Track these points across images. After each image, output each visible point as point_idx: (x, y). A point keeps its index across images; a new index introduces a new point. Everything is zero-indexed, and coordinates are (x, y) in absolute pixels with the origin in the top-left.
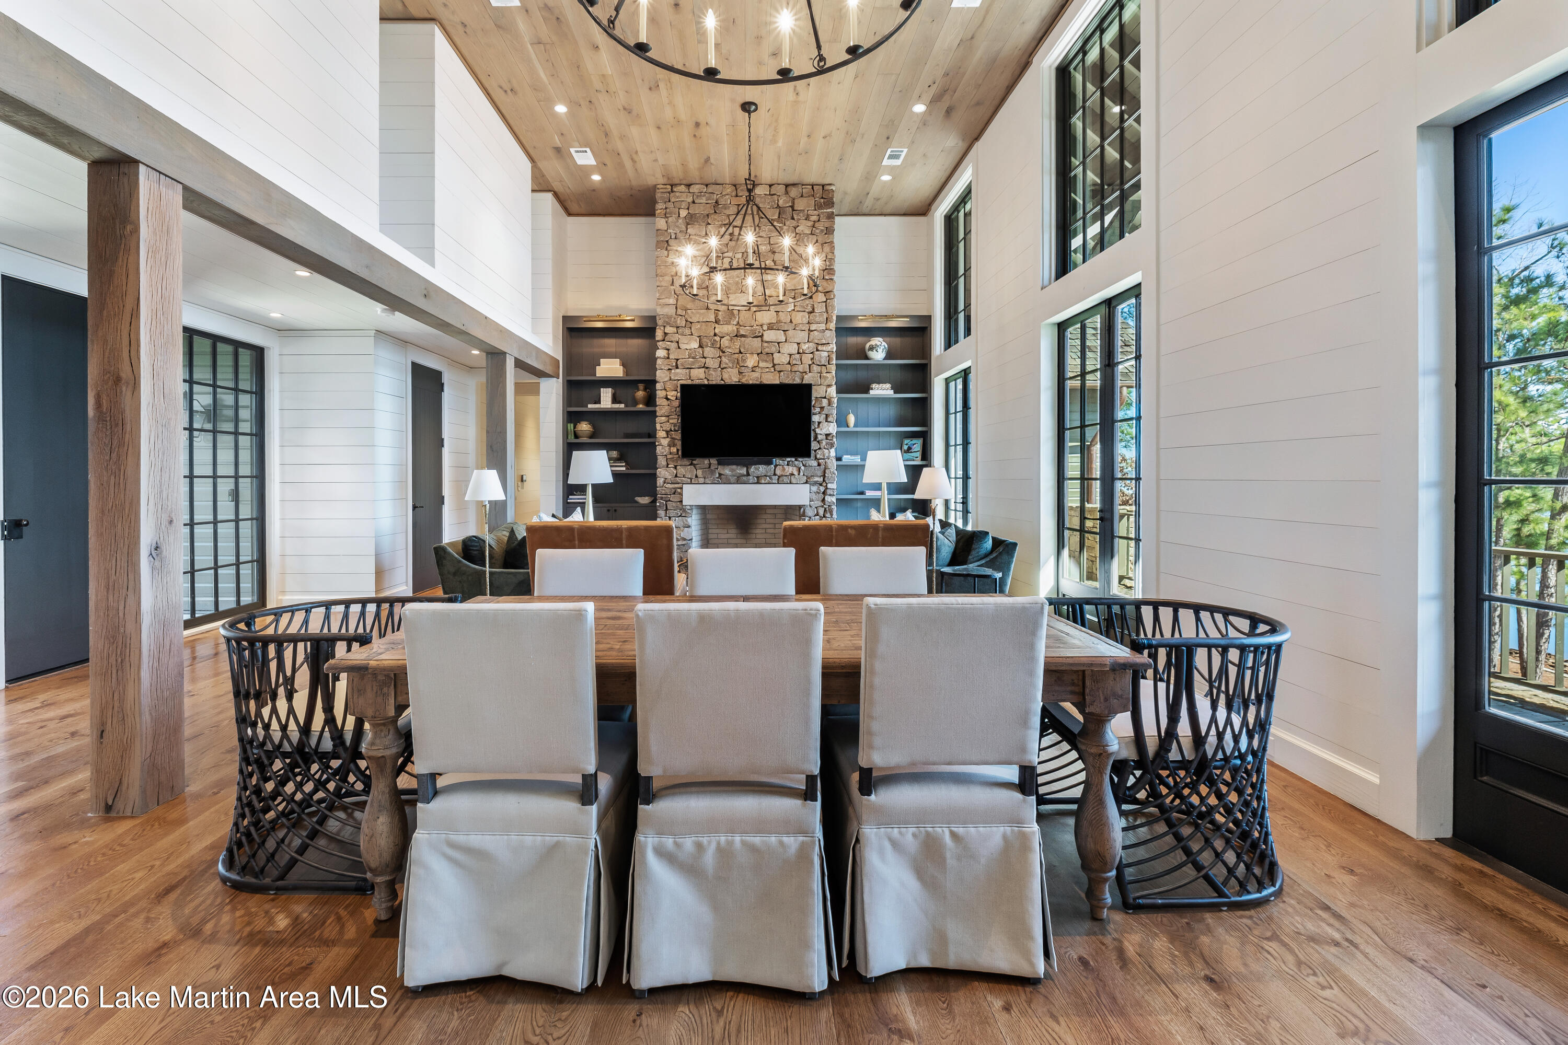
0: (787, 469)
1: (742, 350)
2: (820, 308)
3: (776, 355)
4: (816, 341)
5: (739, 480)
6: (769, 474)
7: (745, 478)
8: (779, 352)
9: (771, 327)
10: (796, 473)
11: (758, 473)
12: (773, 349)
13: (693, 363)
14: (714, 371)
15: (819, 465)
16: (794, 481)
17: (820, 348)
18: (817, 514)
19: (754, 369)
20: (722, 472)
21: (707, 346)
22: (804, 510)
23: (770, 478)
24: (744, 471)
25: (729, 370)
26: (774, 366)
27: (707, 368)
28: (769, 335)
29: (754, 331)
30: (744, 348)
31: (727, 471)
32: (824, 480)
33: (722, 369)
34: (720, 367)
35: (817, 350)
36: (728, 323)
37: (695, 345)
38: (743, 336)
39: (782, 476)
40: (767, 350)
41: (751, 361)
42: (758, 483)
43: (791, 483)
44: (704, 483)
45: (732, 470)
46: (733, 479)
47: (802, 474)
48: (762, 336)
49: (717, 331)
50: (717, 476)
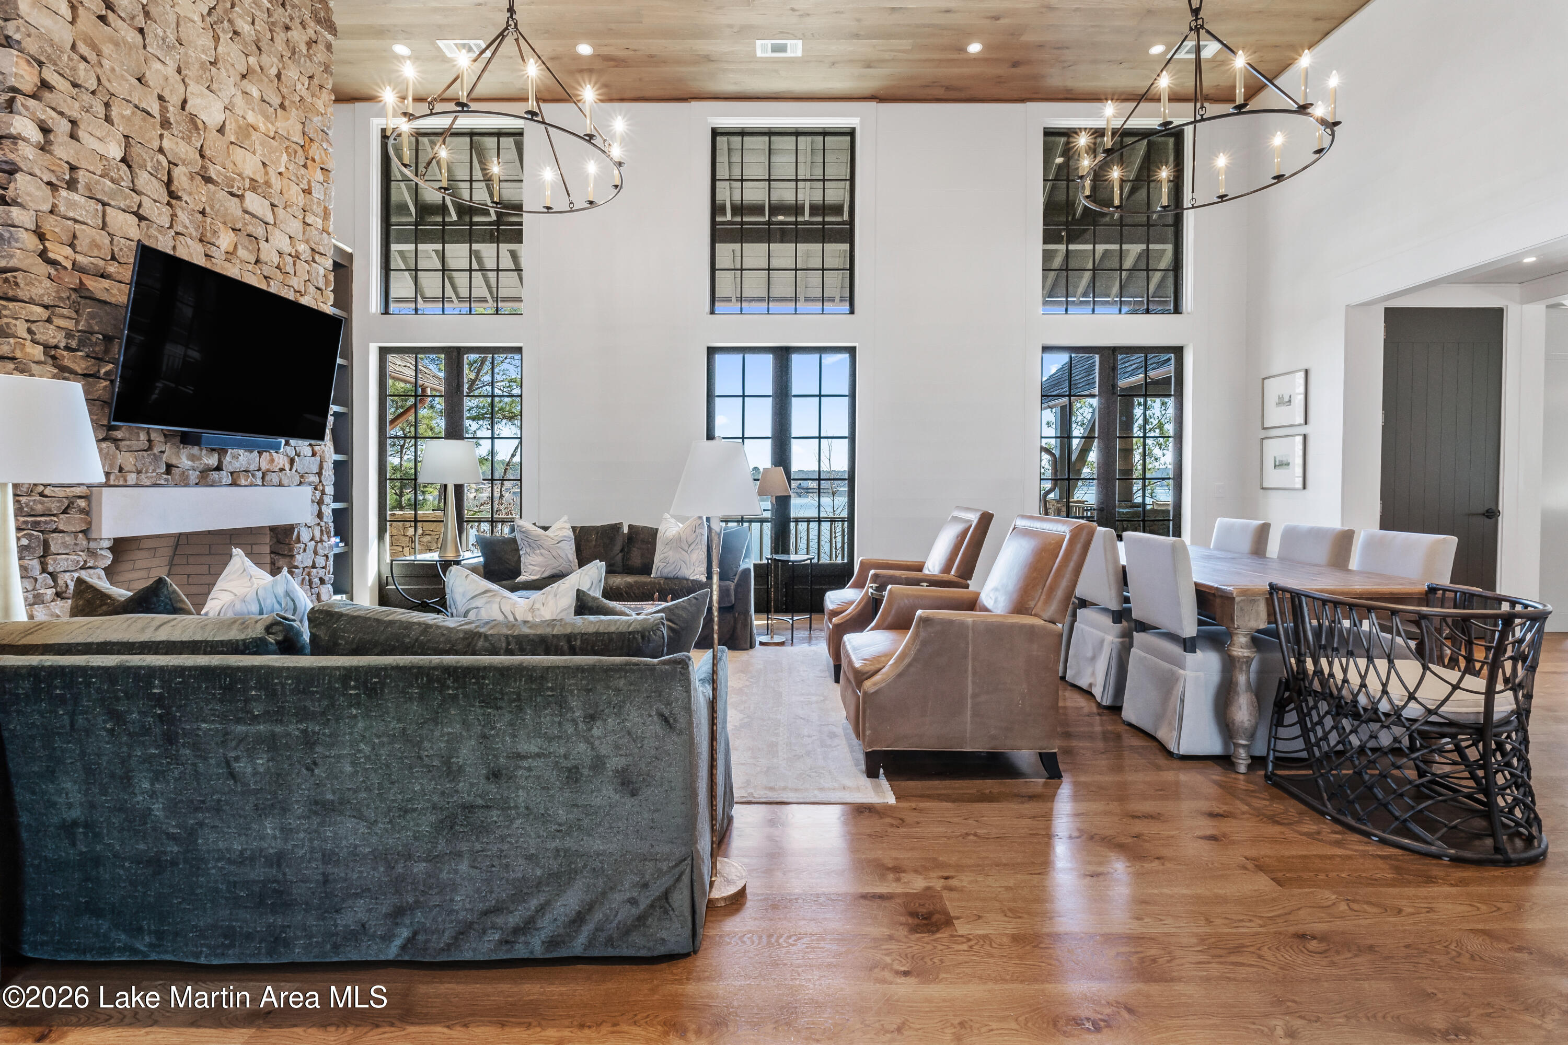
0: (276, 459)
1: (208, 210)
2: (317, 193)
3: (263, 244)
4: (314, 246)
5: (205, 478)
6: (252, 468)
7: (215, 475)
8: (267, 241)
9: (254, 186)
10: (287, 467)
11: (237, 465)
12: (259, 231)
13: (112, 195)
14: (160, 232)
15: (314, 455)
16: (285, 482)
17: (317, 257)
18: (312, 539)
19: (229, 256)
20: (174, 462)
21: (143, 167)
22: (299, 533)
23: (253, 476)
24: (213, 461)
25: (188, 240)
26: (257, 262)
27: (141, 218)
28: (254, 202)
29: (230, 182)
30: (212, 208)
31: (184, 459)
32: (320, 481)
33: (177, 233)
34: (171, 227)
35: (314, 261)
36: (188, 139)
37: (115, 151)
38: (208, 180)
39: (268, 471)
40: (250, 229)
41: (226, 240)
42: (234, 484)
43: (281, 485)
44: (136, 486)
45: (192, 458)
46: (194, 476)
47: (294, 469)
48: (241, 197)
49: (166, 144)
50: (163, 469)
